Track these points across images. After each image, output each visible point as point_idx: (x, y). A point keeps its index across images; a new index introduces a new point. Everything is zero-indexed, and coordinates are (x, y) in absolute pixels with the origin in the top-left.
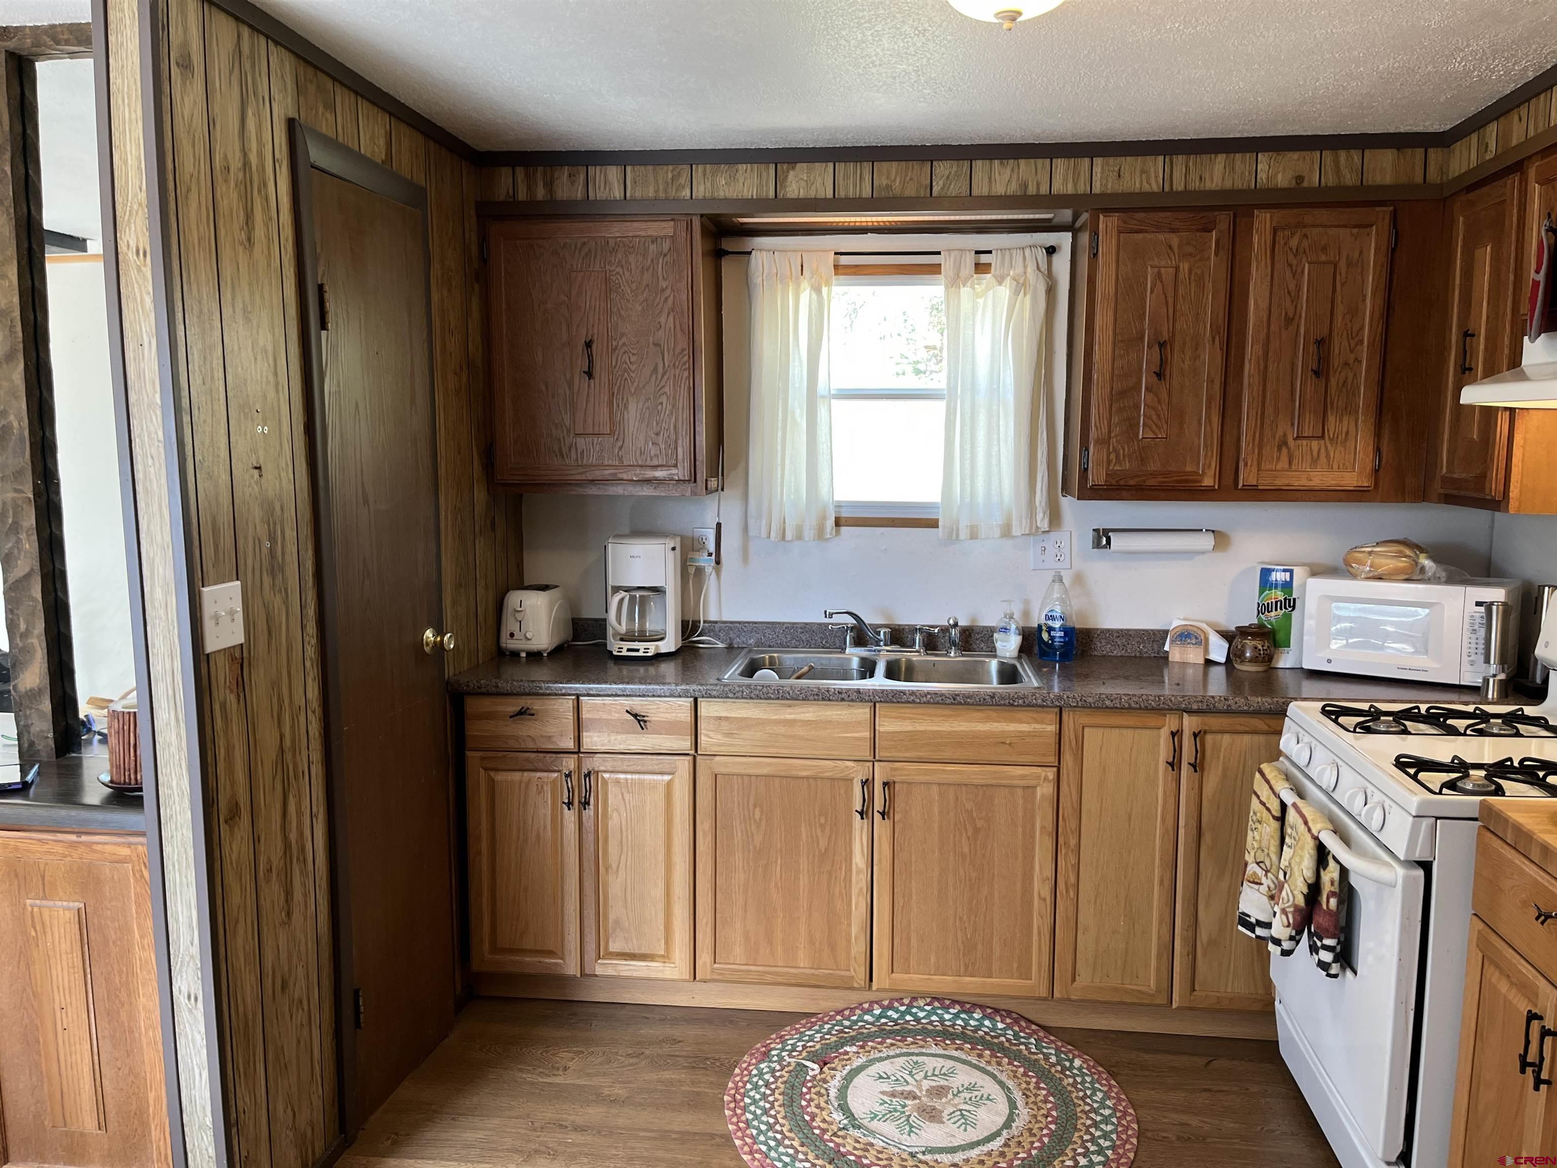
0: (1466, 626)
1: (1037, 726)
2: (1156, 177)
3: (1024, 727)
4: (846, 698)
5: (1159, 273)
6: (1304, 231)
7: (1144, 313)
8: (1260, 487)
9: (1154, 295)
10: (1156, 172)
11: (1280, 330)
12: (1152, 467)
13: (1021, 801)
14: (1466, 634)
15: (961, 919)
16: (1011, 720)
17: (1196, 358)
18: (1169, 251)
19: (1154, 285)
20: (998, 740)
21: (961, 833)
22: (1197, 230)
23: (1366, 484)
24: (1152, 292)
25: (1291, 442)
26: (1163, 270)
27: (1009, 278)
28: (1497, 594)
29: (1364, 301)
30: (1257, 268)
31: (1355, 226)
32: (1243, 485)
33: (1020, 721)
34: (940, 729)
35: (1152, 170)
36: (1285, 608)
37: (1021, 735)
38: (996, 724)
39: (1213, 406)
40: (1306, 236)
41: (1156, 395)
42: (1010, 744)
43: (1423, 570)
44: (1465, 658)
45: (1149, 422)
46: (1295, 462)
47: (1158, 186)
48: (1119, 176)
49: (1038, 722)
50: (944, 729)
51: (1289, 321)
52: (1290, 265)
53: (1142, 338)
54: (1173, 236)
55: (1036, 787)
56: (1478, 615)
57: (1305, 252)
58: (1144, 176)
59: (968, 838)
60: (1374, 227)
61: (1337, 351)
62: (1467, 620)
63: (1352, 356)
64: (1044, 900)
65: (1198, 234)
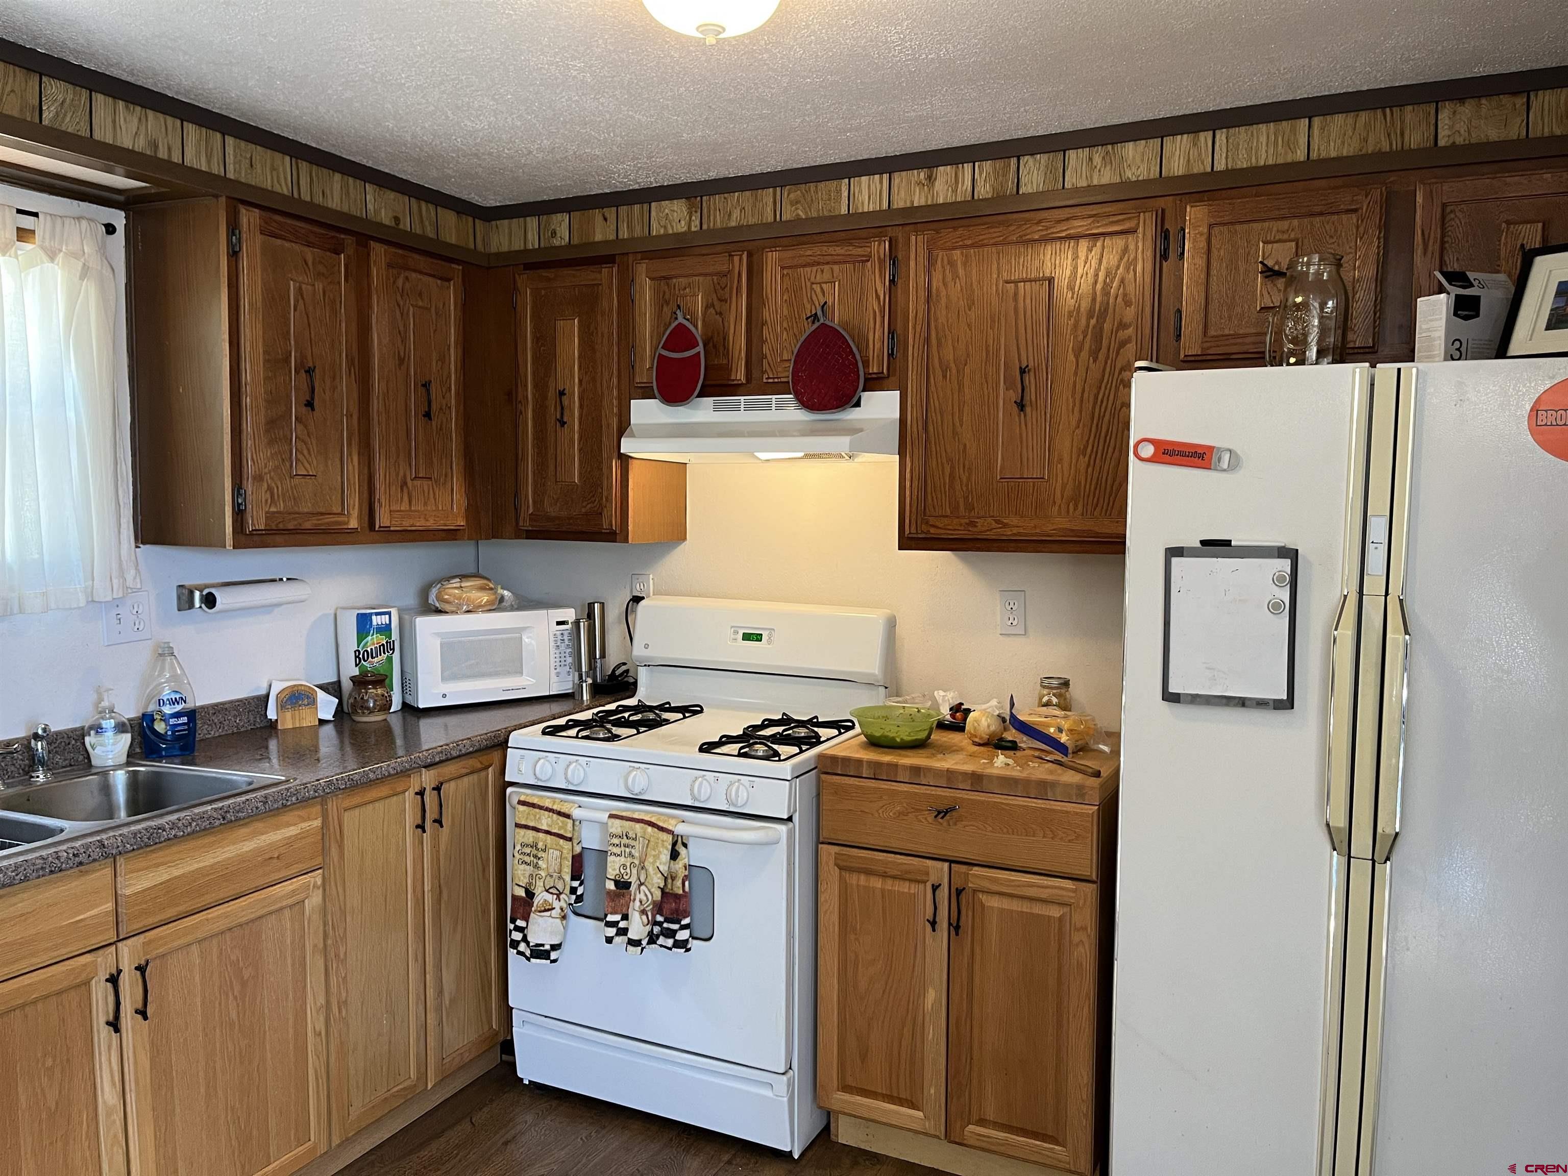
0: (552, 644)
1: (304, 825)
2: (286, 179)
3: (292, 831)
4: (85, 861)
5: (300, 288)
6: (407, 273)
7: (288, 332)
8: (392, 529)
9: (297, 313)
10: (285, 172)
11: (396, 369)
12: (306, 507)
13: (288, 925)
14: (553, 650)
15: (233, 1109)
16: (278, 828)
17: (334, 388)
18: (305, 266)
19: (296, 301)
20: (267, 856)
21: (227, 995)
22: (329, 250)
23: (462, 524)
24: (295, 310)
25: (410, 483)
26: (304, 286)
27: (62, 254)
28: (569, 614)
29: (449, 349)
30: (378, 302)
31: (441, 279)
32: (380, 527)
33: (288, 825)
34: (201, 865)
35: (281, 169)
36: (388, 652)
37: (289, 842)
38: (263, 837)
39: (353, 442)
40: (407, 278)
41: (306, 426)
42: (278, 857)
43: (502, 599)
44: (553, 672)
45: (300, 457)
46: (413, 502)
47: (288, 189)
48: (252, 166)
49: (304, 821)
50: (207, 863)
51: (401, 361)
52: (399, 305)
53: (287, 360)
54: (306, 249)
55: (303, 901)
56: (558, 632)
57: (408, 294)
58: (275, 173)
59: (235, 998)
60: (452, 282)
61: (434, 397)
62: (552, 639)
63: (444, 403)
64: (320, 1034)
65: (328, 253)
